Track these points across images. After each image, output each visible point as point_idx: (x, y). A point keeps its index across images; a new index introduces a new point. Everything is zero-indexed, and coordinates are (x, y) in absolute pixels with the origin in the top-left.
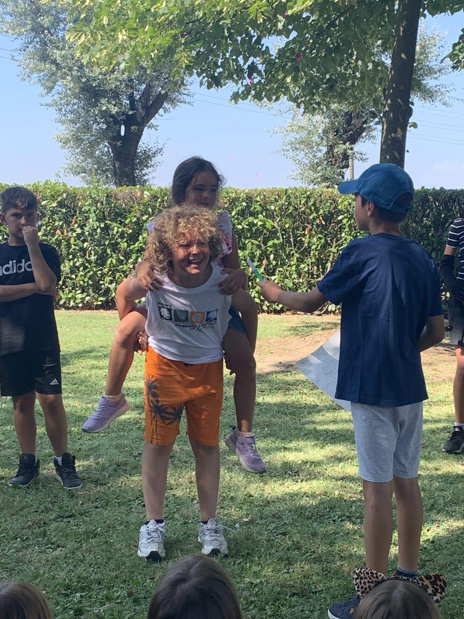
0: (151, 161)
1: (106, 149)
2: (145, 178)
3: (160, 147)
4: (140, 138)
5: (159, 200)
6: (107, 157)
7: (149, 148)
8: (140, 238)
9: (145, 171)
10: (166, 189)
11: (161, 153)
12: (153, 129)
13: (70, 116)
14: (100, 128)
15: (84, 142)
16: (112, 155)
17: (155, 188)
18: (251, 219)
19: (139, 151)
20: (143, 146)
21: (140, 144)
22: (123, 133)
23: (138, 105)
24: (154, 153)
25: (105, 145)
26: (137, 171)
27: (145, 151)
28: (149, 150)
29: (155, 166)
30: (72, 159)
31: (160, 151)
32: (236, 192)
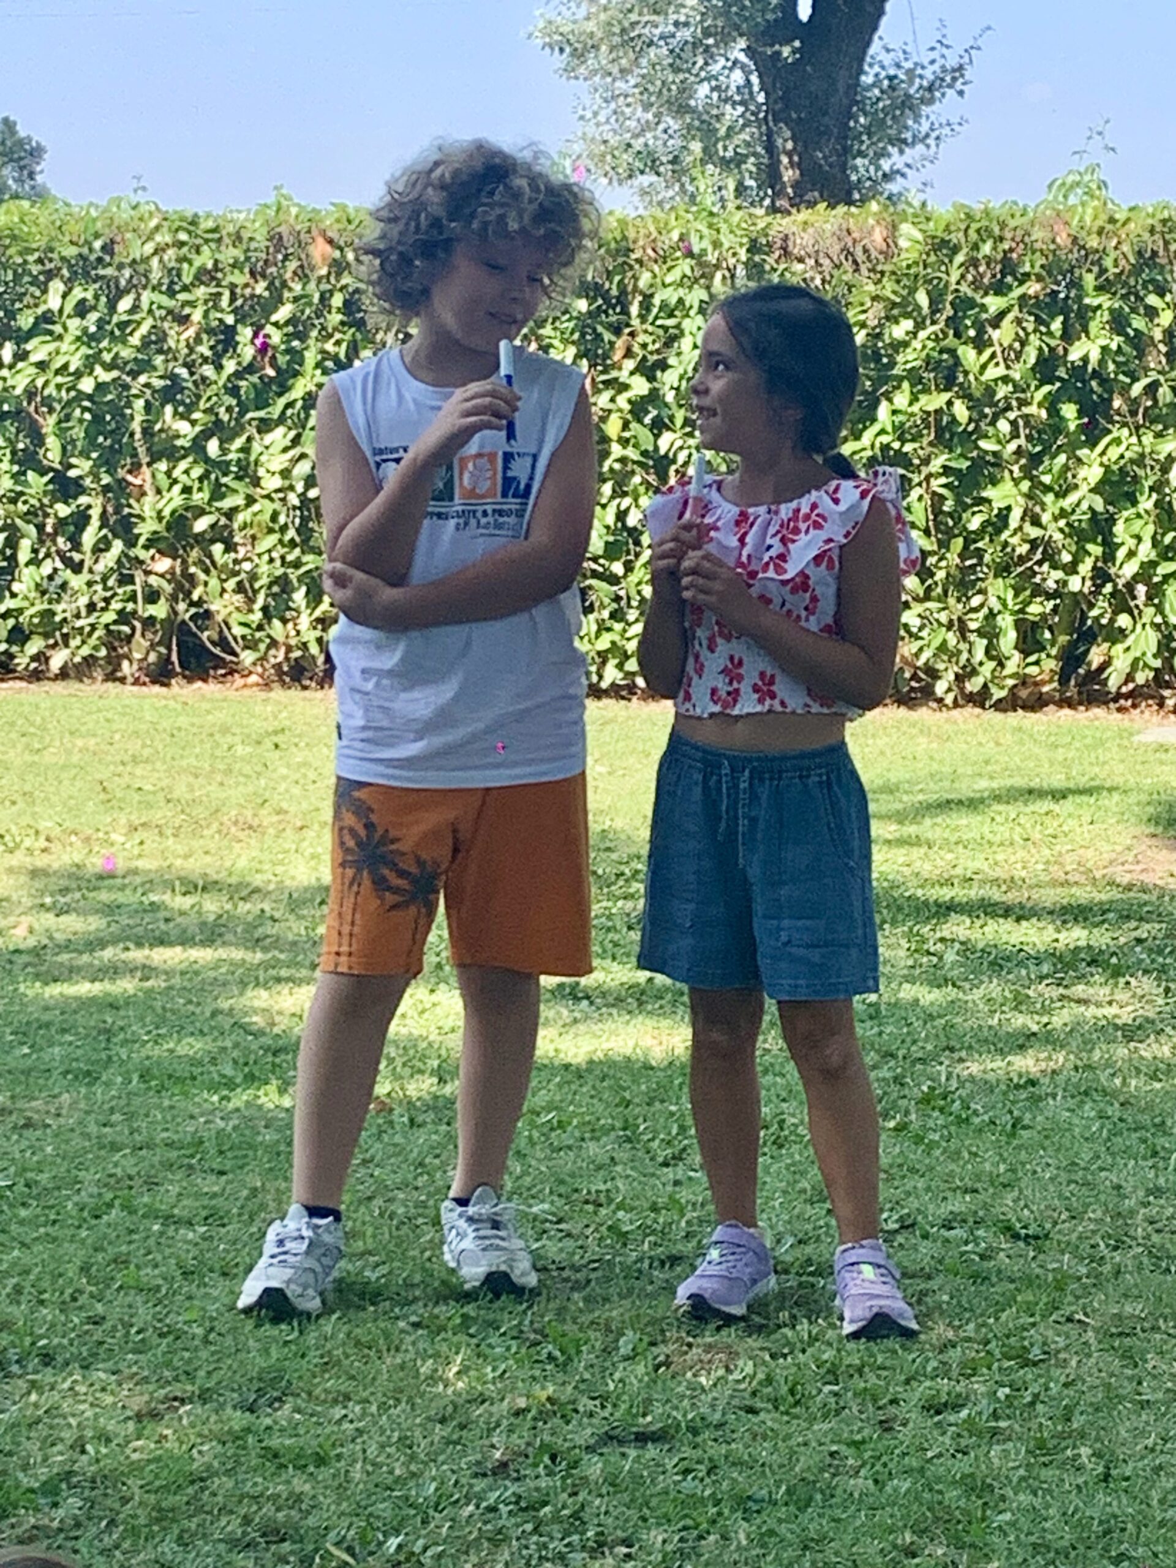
0: (917, 118)
1: (737, 75)
2: (893, 187)
3: (952, 62)
4: (875, 28)
5: (960, 258)
6: (740, 109)
7: (908, 65)
8: (883, 411)
9: (894, 160)
10: (987, 212)
11: (958, 85)
15: (652, 51)
16: (761, 98)
17: (943, 210)
19: (867, 79)
20: (887, 59)
21: (872, 51)
24: (930, 89)
25: (735, 62)
26: (859, 161)
27: (891, 78)
28: (910, 73)
29: (931, 141)
30: (602, 118)
31: (954, 79)
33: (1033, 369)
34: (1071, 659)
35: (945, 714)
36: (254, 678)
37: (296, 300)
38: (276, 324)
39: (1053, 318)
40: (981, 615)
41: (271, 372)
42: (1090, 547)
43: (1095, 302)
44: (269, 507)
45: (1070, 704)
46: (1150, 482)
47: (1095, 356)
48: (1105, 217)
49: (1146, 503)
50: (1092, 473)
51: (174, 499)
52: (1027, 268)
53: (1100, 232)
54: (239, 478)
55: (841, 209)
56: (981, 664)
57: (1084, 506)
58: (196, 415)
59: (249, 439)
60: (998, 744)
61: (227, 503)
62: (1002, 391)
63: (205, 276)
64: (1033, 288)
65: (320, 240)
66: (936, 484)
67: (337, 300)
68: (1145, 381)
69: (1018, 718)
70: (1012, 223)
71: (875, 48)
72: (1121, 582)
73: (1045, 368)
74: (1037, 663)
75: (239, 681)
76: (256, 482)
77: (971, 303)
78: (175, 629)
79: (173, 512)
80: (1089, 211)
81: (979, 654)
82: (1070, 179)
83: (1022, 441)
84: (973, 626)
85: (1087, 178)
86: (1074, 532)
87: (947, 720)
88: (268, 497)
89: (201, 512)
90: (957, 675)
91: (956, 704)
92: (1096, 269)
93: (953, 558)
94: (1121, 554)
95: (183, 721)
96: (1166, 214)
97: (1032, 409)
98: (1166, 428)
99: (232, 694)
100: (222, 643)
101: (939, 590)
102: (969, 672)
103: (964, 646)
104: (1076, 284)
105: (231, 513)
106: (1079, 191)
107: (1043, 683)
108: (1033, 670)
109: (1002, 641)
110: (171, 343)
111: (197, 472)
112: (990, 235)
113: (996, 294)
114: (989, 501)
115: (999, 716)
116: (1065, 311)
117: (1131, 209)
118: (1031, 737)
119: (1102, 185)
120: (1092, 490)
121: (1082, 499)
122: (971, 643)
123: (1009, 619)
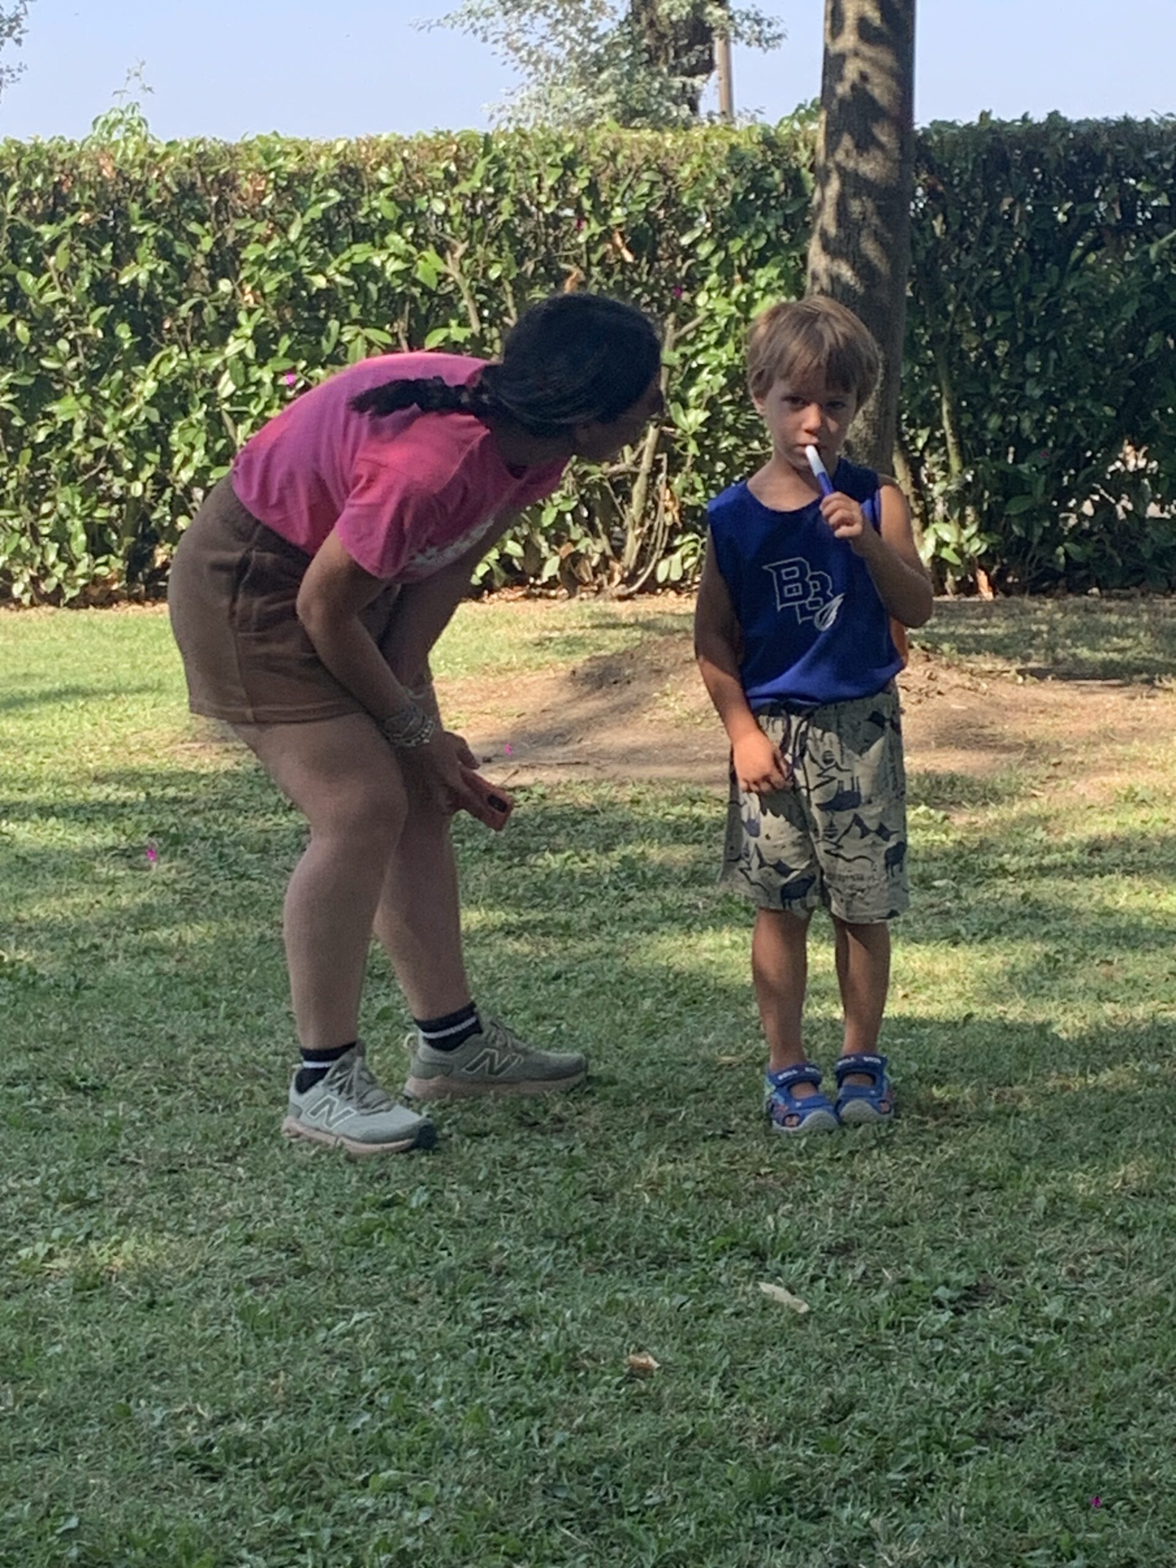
3: (7, 12)
5: (14, 190)
10: (36, 147)
11: (15, 33)
18: (360, 252)
31: (11, 29)
32: (299, 152)
33: (88, 292)
34: (138, 559)
35: (21, 613)
39: (103, 245)
40: (51, 520)
42: (149, 456)
43: (142, 230)
45: (137, 600)
46: (201, 394)
47: (143, 277)
48: (145, 151)
49: (198, 414)
50: (148, 387)
52: (77, 199)
53: (142, 165)
56: (54, 566)
57: (142, 417)
60: (69, 638)
62: (61, 313)
64: (83, 217)
68: (191, 302)
69: (91, 614)
70: (61, 157)
72: (178, 486)
73: (100, 290)
74: (106, 564)
77: (26, 233)
80: (131, 145)
81: (52, 558)
82: (113, 117)
83: (81, 358)
84: (45, 531)
85: (128, 116)
86: (133, 440)
87: (22, 619)
90: (32, 578)
91: (32, 604)
92: (140, 199)
93: (23, 468)
94: (177, 461)
96: (201, 148)
97: (90, 329)
98: (212, 345)
101: (11, 499)
102: (45, 572)
103: (36, 550)
104: (122, 214)
106: (122, 128)
107: (112, 581)
108: (102, 570)
109: (73, 544)
112: (41, 168)
113: (50, 223)
114: (50, 416)
115: (72, 614)
116: (114, 238)
117: (170, 144)
118: (100, 631)
119: (142, 122)
120: (148, 403)
121: (138, 411)
122: (44, 547)
123: (78, 523)
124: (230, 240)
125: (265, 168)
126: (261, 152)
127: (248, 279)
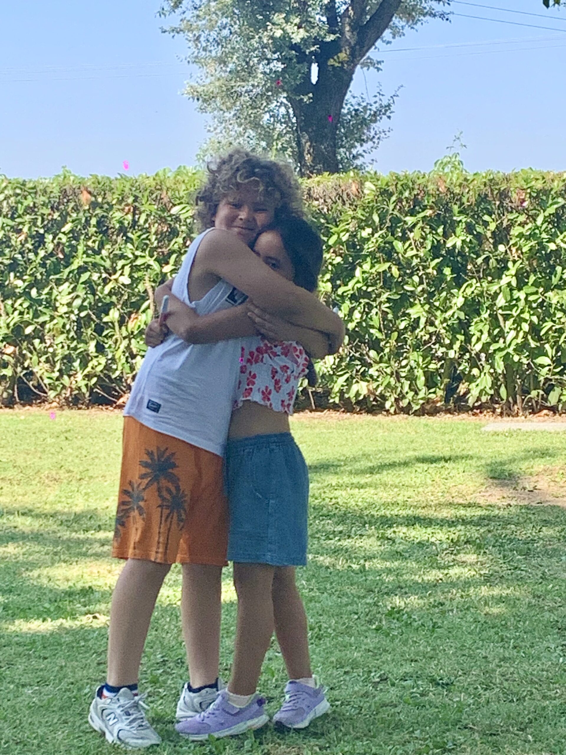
0: (369, 129)
1: (283, 110)
2: (358, 162)
3: (385, 103)
4: (348, 86)
5: (394, 198)
6: (284, 126)
7: (364, 104)
8: (358, 272)
9: (358, 149)
10: (406, 177)
11: (388, 113)
12: (371, 68)
13: (216, 51)
14: (271, 70)
15: (242, 98)
16: (294, 120)
17: (385, 175)
19: (344, 111)
20: (354, 101)
21: (346, 98)
22: (314, 79)
23: (343, 24)
24: (375, 115)
25: (281, 103)
26: (342, 150)
27: (356, 110)
28: (365, 108)
29: (375, 140)
30: (218, 131)
31: (386, 111)
32: (543, 178)
33: (429, 251)
34: (450, 391)
35: (390, 418)
36: (55, 404)
37: (73, 221)
38: (64, 233)
39: (438, 227)
40: (406, 369)
41: (61, 256)
42: (458, 336)
43: (459, 219)
44: (61, 321)
45: (449, 411)
46: (486, 305)
47: (459, 244)
48: (463, 178)
49: (485, 315)
50: (459, 301)
51: (16, 317)
52: (426, 203)
53: (460, 185)
54: (46, 307)
55: (336, 175)
56: (407, 393)
57: (456, 317)
58: (25, 277)
59: (51, 289)
60: (416, 433)
61: (41, 319)
62: (415, 261)
63: (30, 210)
64: (428, 212)
65: (85, 192)
66: (384, 307)
67: (94, 221)
68: (483, 257)
69: (425, 419)
70: (419, 182)
71: (348, 96)
72: (473, 353)
73: (435, 251)
74: (434, 393)
75: (47, 406)
76: (56, 309)
77: (400, 221)
78: (16, 380)
79: (14, 325)
80: (455, 175)
81: (406, 388)
82: (445, 160)
83: (425, 286)
84: (403, 374)
85: (453, 160)
86: (452, 329)
87: (392, 421)
88: (61, 316)
89: (29, 324)
90: (396, 399)
91: (395, 413)
92: (458, 203)
93: (393, 342)
94: (474, 340)
95: (21, 426)
96: (491, 177)
97: (430, 270)
98: (493, 279)
99: (44, 412)
100: (39, 387)
101: (386, 358)
102: (402, 396)
103: (398, 385)
104: (449, 210)
105: (43, 324)
106: (450, 166)
107: (437, 402)
108: (432, 396)
109: (418, 382)
110: (13, 242)
111: (26, 305)
112: (408, 187)
113: (411, 215)
114: (409, 315)
115: (416, 418)
116: (444, 223)
117: (475, 174)
118: (433, 429)
119: (460, 163)
120: (458, 309)
121: (454, 313)
122: (402, 384)
123: (421, 371)
124: (505, 224)
125: (525, 187)
126: (523, 178)
127: (514, 245)
